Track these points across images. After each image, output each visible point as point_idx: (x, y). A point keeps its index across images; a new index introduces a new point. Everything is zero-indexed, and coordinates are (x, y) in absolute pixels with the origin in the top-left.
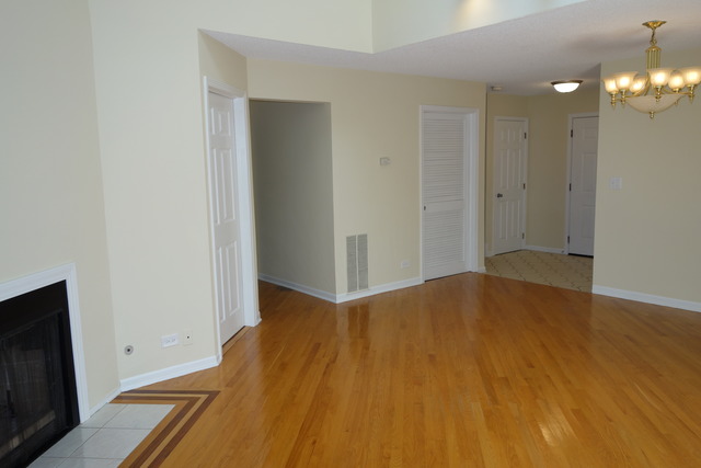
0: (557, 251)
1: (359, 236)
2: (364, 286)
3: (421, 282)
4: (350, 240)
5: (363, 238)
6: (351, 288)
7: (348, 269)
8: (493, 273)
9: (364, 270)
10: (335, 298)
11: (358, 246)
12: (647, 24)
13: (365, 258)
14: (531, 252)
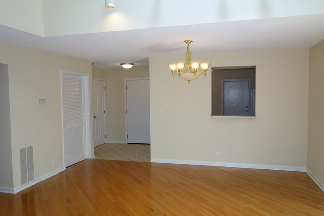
0: (122, 142)
1: (28, 148)
2: (32, 179)
3: (64, 169)
4: (22, 151)
5: (30, 149)
6: (24, 181)
7: (21, 170)
8: (98, 158)
9: (32, 168)
10: (13, 190)
11: (27, 154)
12: (185, 42)
13: (32, 161)
14: (110, 144)
